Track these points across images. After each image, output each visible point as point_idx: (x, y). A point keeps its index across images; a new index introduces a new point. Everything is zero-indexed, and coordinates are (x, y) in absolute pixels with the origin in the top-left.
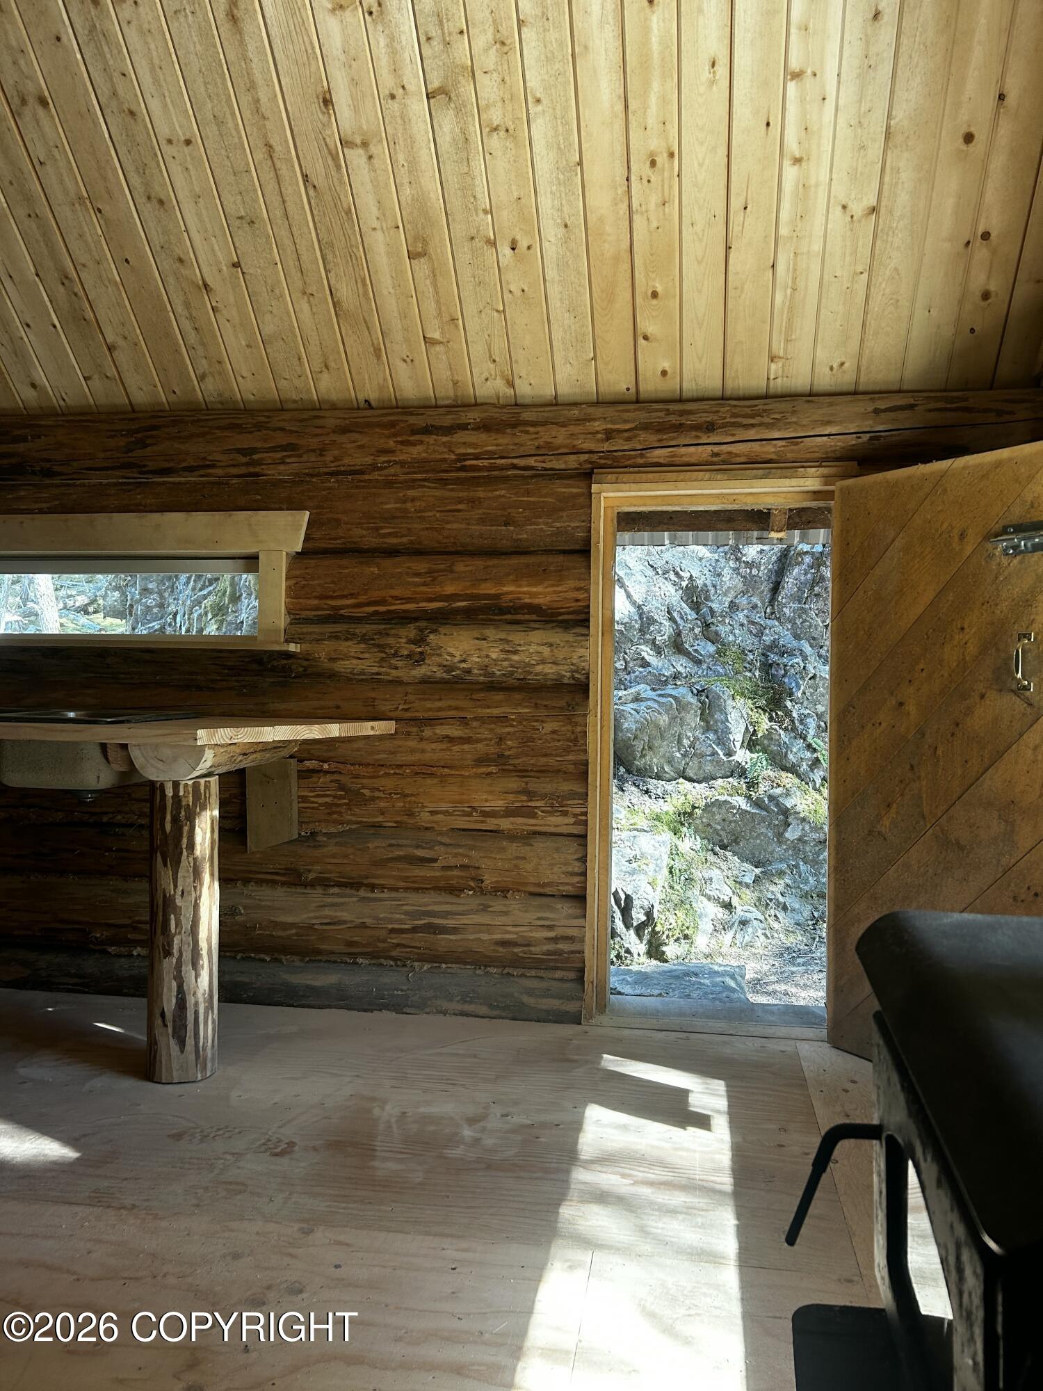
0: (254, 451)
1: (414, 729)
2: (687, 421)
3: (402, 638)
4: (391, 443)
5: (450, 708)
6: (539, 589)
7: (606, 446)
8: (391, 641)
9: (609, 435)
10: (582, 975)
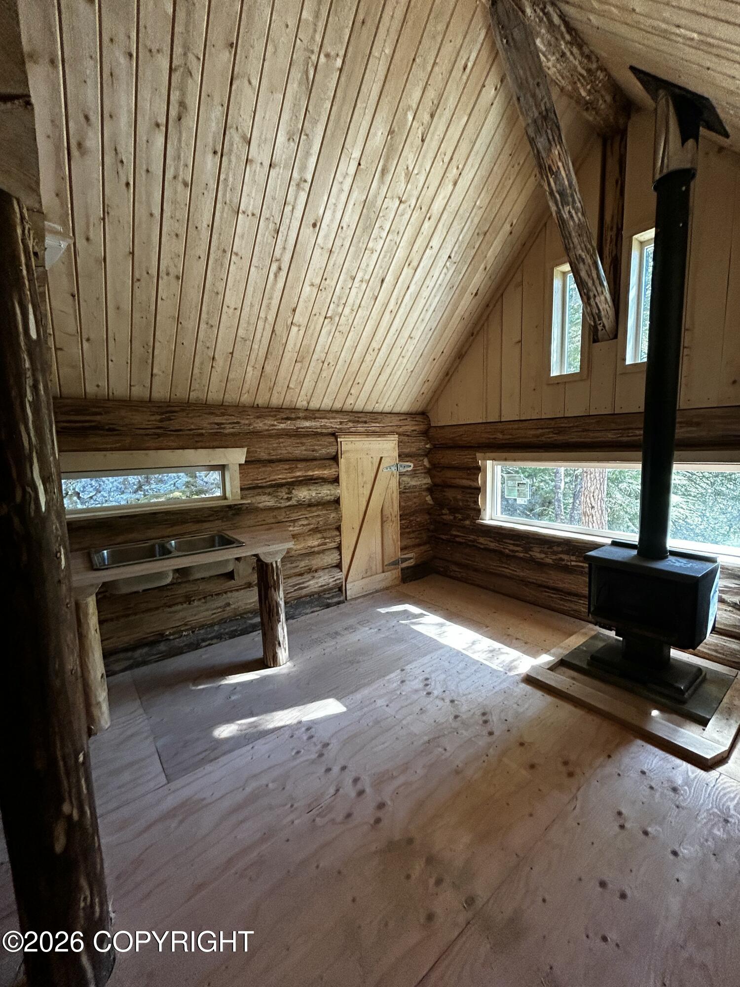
0: (223, 424)
1: (292, 524)
3: (283, 493)
4: (275, 423)
5: (302, 515)
6: (325, 472)
7: (340, 426)
8: (279, 494)
9: (341, 423)
10: (340, 589)
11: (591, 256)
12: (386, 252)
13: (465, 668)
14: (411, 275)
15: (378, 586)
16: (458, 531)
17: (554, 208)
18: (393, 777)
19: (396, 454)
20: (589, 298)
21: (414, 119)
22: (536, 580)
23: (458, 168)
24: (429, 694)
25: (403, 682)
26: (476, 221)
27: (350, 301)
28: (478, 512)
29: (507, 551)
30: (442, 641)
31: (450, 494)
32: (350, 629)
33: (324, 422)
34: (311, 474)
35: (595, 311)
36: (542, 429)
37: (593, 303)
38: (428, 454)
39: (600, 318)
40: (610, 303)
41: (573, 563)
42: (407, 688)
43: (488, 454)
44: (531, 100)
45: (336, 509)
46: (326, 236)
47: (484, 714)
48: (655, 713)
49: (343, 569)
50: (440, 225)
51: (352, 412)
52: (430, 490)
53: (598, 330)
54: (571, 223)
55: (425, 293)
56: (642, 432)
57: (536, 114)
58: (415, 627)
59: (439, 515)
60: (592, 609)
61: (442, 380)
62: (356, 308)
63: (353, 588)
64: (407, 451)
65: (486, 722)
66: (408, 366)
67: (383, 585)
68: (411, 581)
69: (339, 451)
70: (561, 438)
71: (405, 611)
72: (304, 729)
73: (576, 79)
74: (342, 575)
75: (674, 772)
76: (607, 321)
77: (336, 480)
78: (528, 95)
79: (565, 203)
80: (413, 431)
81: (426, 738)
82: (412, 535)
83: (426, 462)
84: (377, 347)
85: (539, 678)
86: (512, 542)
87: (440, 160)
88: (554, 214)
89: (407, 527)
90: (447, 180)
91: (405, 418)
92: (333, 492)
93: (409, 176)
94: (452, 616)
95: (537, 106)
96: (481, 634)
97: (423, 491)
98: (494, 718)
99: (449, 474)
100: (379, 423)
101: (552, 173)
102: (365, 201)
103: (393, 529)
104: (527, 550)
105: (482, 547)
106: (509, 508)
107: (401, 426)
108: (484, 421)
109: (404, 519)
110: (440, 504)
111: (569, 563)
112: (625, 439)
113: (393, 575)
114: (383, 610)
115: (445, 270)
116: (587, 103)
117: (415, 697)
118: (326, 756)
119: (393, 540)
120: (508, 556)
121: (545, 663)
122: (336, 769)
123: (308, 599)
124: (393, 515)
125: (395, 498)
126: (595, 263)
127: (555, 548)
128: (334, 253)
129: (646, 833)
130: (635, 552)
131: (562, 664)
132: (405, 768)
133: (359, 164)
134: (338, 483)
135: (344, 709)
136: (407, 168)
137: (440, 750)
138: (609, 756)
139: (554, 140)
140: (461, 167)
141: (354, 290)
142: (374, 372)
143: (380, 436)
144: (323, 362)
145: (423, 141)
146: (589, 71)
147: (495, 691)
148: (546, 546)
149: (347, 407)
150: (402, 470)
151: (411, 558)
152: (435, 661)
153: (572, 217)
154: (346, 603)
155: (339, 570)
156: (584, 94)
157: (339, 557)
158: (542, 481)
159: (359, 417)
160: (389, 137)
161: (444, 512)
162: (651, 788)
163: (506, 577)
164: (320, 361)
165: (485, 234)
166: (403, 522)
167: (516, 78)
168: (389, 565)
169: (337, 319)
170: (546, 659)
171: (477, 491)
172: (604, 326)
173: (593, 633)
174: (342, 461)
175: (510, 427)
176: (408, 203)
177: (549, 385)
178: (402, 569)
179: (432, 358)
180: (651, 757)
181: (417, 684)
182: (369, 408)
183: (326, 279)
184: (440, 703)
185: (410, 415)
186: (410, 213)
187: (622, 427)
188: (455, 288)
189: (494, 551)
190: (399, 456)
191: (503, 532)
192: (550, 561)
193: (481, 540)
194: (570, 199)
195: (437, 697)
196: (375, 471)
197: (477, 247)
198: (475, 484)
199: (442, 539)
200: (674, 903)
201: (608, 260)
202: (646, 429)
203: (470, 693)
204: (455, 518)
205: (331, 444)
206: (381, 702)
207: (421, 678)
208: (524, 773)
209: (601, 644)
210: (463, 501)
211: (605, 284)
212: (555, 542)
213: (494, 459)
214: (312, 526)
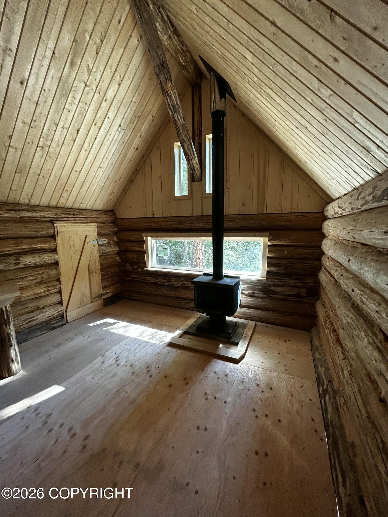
1: (21, 280)
2: (70, 213)
3: (12, 260)
5: (28, 274)
6: (46, 245)
7: (56, 217)
8: (8, 261)
9: (56, 214)
10: (62, 317)
11: (189, 141)
12: (79, 114)
13: (138, 347)
14: (97, 131)
15: (88, 311)
16: (135, 275)
17: (170, 113)
18: (95, 419)
19: (96, 234)
20: (189, 160)
21: (90, 38)
22: (174, 295)
23: (120, 77)
24: (118, 365)
25: (103, 362)
26: (134, 109)
27: (56, 138)
28: (145, 264)
29: (160, 283)
30: (127, 335)
31: (130, 255)
32: (70, 339)
33: (43, 213)
34: (35, 247)
35: (192, 167)
36: (173, 221)
37: (191, 163)
38: (116, 233)
39: (195, 171)
40: (198, 164)
41: (189, 285)
42: (106, 365)
43: (148, 234)
44: (155, 54)
45: (56, 268)
46: (33, 93)
47: (148, 367)
48: (221, 345)
49: (64, 304)
50: (113, 106)
51: (64, 208)
52: (119, 254)
53: (194, 176)
54: (179, 123)
55: (107, 143)
56: (212, 224)
57: (158, 62)
58: (111, 331)
59: (124, 267)
60: (196, 305)
61: (121, 194)
62: (60, 143)
63: (71, 315)
64: (103, 232)
65: (148, 371)
66: (100, 183)
67: (92, 310)
68: (110, 305)
69: (56, 232)
70: (181, 226)
71: (106, 323)
72: (33, 410)
73: (177, 52)
74: (64, 308)
75: (226, 368)
76: (198, 172)
77: (55, 250)
78: (154, 51)
79: (175, 112)
80: (106, 220)
81: (116, 390)
82: (109, 280)
83: (115, 238)
84: (78, 170)
85: (175, 342)
86: (162, 278)
87: (109, 68)
88: (171, 116)
89: (106, 275)
90: (114, 82)
91: (100, 213)
92: (52, 258)
93: (90, 72)
94: (132, 320)
95: (159, 58)
96: (148, 327)
97: (115, 254)
98: (153, 368)
99: (129, 244)
100: (83, 215)
101: (169, 96)
102: (61, 77)
103: (97, 278)
104: (169, 281)
105: (148, 282)
106: (161, 261)
107: (98, 218)
108: (145, 217)
109: (103, 271)
110: (125, 261)
111: (187, 285)
112: (207, 227)
113: (98, 304)
114: (91, 325)
115: (118, 132)
116: (183, 66)
117: (110, 369)
118: (49, 422)
119: (97, 284)
120: (160, 285)
121: (177, 335)
122: (56, 428)
123: (38, 326)
124: (96, 269)
125: (97, 260)
126: (191, 144)
127: (182, 279)
128: (39, 105)
129: (215, 398)
130: (211, 277)
131: (186, 333)
132: (103, 410)
133: (54, 53)
134: (57, 252)
135: (63, 389)
136: (88, 66)
137: (124, 393)
138: (203, 370)
139: (168, 79)
140: (122, 76)
141: (58, 133)
142: (78, 185)
143: (84, 223)
144: (39, 175)
145: (97, 53)
146: (183, 50)
147: (154, 354)
148: (178, 278)
149: (60, 205)
150: (100, 243)
151: (109, 292)
152: (122, 347)
153: (179, 119)
154: (67, 325)
155: (61, 306)
156: (182, 61)
157: (60, 298)
158: (180, 247)
159: (69, 211)
160: (74, 43)
161: (127, 265)
162: (218, 378)
163: (161, 296)
164: (36, 174)
165: (139, 117)
166: (103, 272)
167: (147, 39)
168: (95, 298)
169: (47, 149)
170: (178, 332)
171: (143, 253)
172: (196, 174)
173: (198, 316)
174: (59, 239)
175: (158, 220)
176: (91, 87)
177: (175, 200)
178: (104, 299)
179: (114, 180)
180: (218, 365)
181: (112, 361)
182: (76, 206)
183: (35, 121)
184: (124, 368)
185: (104, 211)
186: (93, 94)
187: (206, 222)
188: (125, 143)
189: (153, 283)
190: (98, 235)
191: (158, 273)
192: (180, 285)
193: (147, 278)
194: (178, 111)
195: (123, 366)
196: (82, 243)
197: (135, 123)
198: (142, 249)
199: (126, 280)
200: (224, 423)
201: (197, 144)
202: (213, 223)
203: (141, 359)
204: (133, 268)
205: (49, 227)
206: (88, 378)
207: (114, 358)
208: (167, 391)
209: (201, 320)
210: (137, 258)
211: (196, 155)
212: (181, 276)
213: (151, 237)
214: (38, 280)
